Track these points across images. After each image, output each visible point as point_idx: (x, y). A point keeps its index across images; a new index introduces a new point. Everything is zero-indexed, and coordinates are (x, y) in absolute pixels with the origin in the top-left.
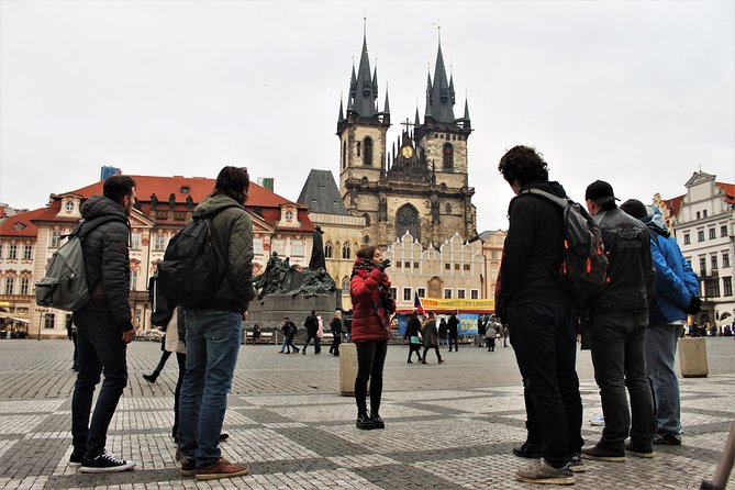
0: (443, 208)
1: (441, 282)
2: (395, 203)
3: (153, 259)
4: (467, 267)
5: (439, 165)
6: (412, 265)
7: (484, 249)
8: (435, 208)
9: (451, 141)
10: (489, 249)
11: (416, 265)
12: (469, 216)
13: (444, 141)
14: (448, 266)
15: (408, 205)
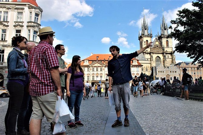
0: (167, 57)
1: (169, 76)
2: (155, 56)
3: (105, 73)
4: (176, 72)
5: (165, 46)
6: (162, 72)
7: (179, 67)
8: (164, 57)
9: (168, 40)
10: (181, 67)
11: (163, 72)
12: (173, 58)
13: (166, 40)
14: (171, 72)
15: (158, 56)
